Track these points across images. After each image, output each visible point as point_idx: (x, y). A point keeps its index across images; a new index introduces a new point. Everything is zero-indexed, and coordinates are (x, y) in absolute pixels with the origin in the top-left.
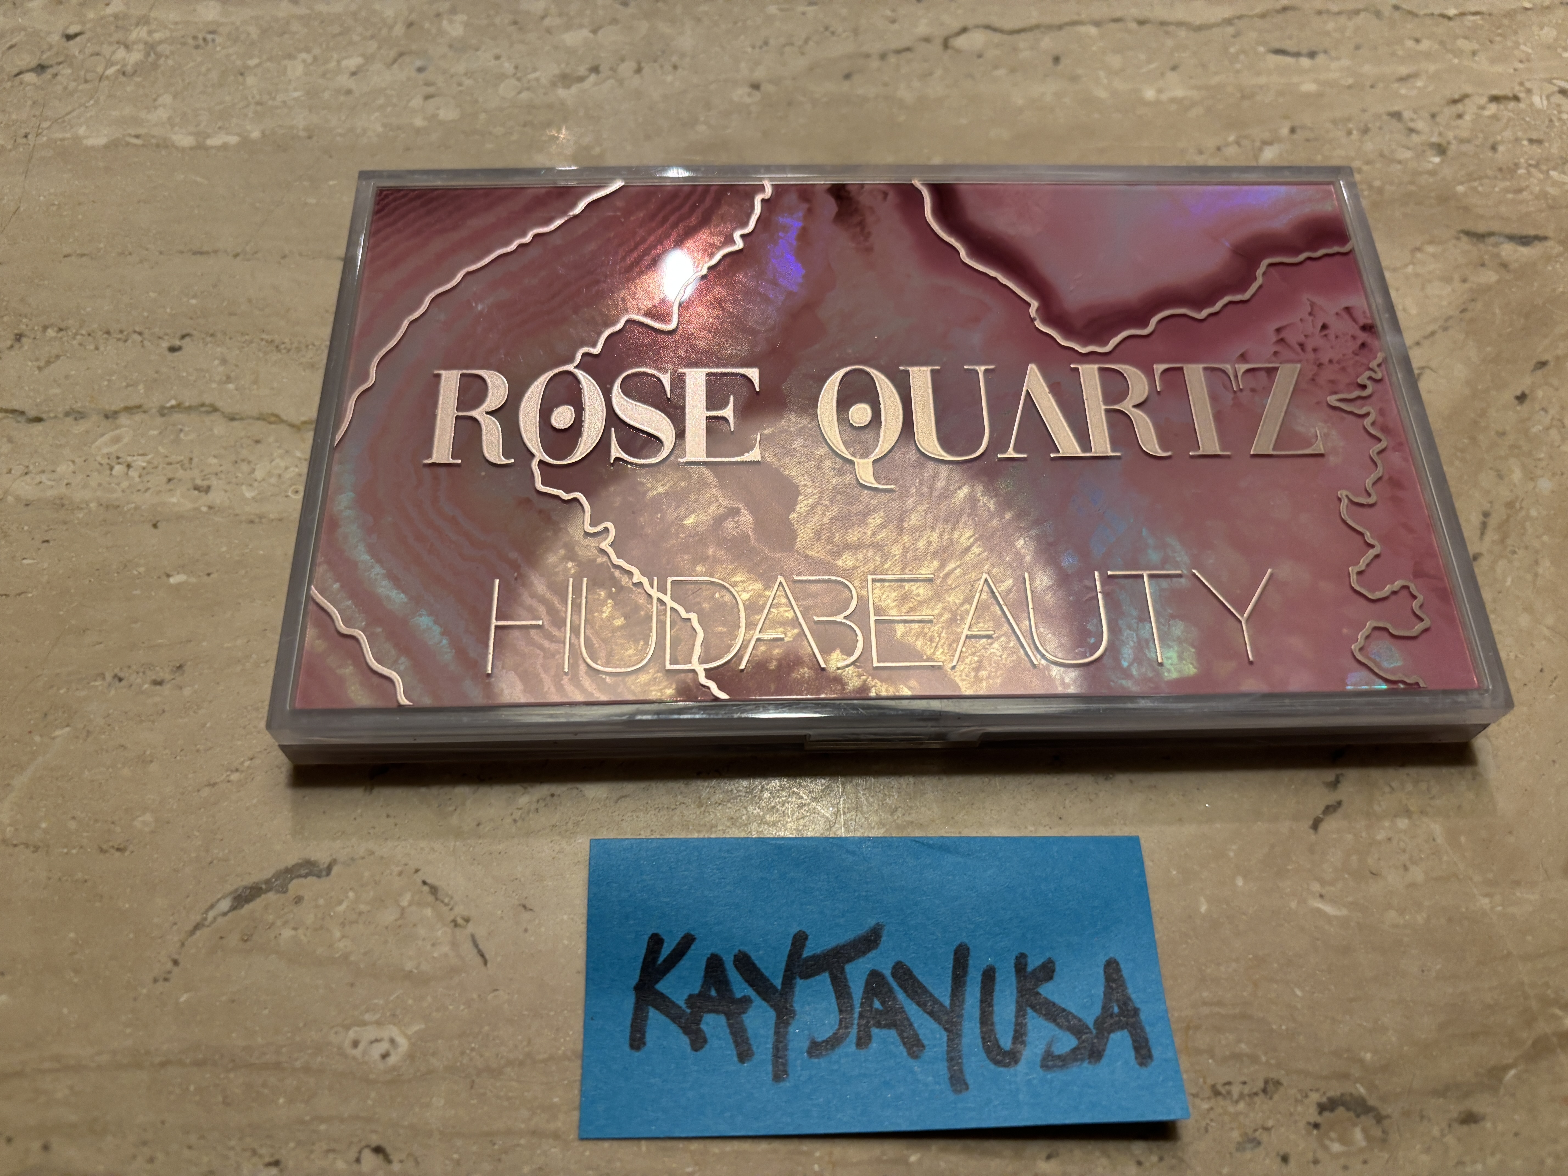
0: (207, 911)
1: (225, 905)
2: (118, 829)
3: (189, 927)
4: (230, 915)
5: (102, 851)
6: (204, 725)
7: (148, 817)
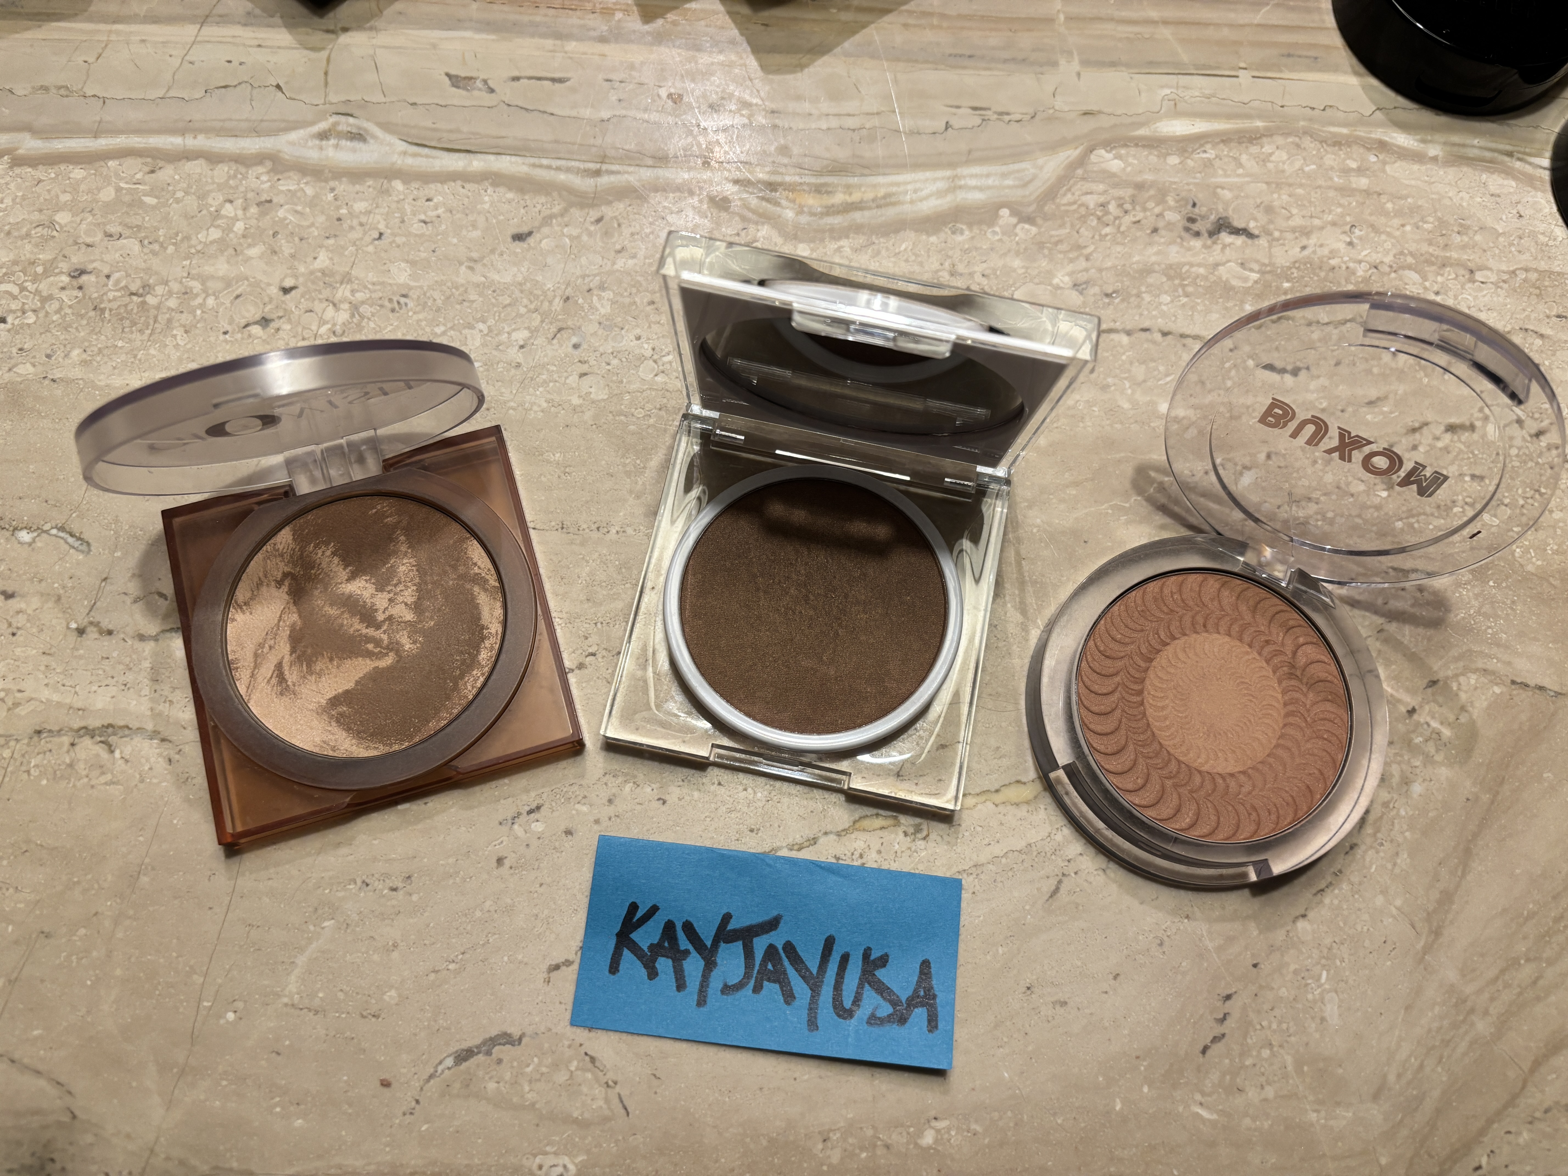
0: (437, 1066)
1: (450, 1062)
2: (373, 1001)
3: (426, 1077)
4: (453, 1070)
5: (363, 1017)
6: (428, 926)
7: (393, 993)
